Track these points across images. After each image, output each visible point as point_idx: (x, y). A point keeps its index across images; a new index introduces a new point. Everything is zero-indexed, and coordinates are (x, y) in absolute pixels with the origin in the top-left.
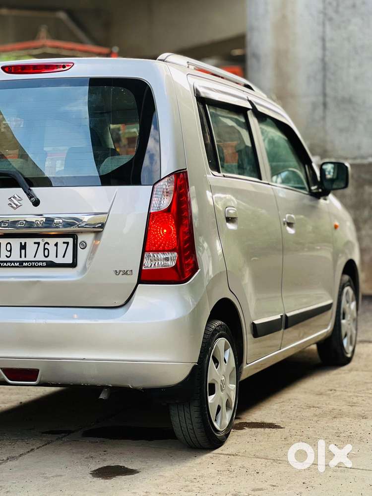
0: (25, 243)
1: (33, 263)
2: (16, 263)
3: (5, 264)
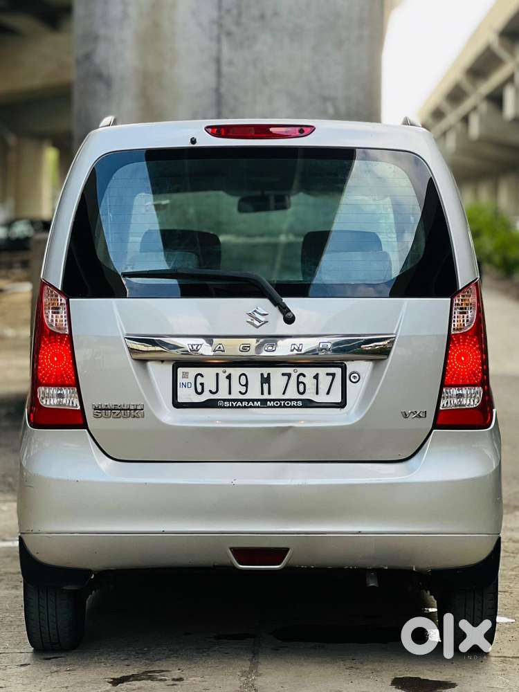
0: (269, 374)
1: (282, 402)
2: (255, 403)
3: (239, 404)
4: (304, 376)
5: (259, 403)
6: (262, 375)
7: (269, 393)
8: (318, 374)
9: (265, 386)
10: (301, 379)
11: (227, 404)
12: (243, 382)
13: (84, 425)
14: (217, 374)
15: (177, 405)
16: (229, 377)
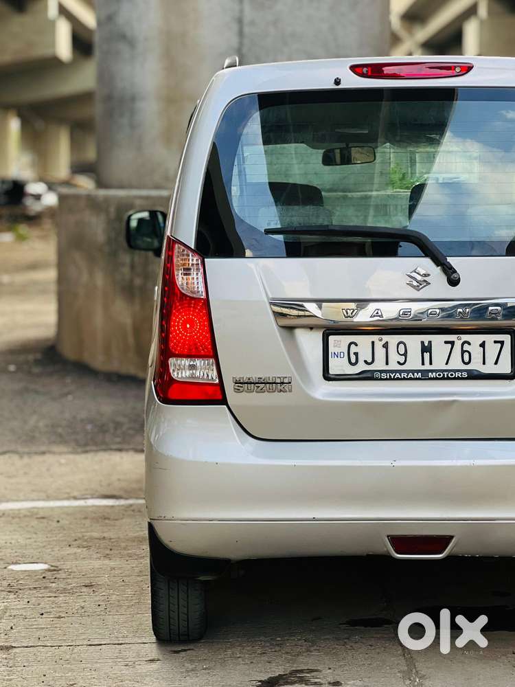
1: (446, 373)
2: (416, 374)
3: (398, 375)
4: (469, 344)
5: (420, 374)
6: (423, 343)
7: (431, 363)
8: (484, 342)
9: (427, 355)
10: (466, 347)
11: (384, 376)
12: (402, 351)
13: (223, 401)
14: (373, 343)
15: (327, 376)
16: (386, 346)
